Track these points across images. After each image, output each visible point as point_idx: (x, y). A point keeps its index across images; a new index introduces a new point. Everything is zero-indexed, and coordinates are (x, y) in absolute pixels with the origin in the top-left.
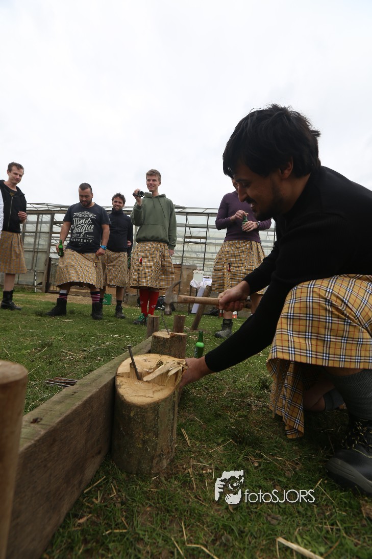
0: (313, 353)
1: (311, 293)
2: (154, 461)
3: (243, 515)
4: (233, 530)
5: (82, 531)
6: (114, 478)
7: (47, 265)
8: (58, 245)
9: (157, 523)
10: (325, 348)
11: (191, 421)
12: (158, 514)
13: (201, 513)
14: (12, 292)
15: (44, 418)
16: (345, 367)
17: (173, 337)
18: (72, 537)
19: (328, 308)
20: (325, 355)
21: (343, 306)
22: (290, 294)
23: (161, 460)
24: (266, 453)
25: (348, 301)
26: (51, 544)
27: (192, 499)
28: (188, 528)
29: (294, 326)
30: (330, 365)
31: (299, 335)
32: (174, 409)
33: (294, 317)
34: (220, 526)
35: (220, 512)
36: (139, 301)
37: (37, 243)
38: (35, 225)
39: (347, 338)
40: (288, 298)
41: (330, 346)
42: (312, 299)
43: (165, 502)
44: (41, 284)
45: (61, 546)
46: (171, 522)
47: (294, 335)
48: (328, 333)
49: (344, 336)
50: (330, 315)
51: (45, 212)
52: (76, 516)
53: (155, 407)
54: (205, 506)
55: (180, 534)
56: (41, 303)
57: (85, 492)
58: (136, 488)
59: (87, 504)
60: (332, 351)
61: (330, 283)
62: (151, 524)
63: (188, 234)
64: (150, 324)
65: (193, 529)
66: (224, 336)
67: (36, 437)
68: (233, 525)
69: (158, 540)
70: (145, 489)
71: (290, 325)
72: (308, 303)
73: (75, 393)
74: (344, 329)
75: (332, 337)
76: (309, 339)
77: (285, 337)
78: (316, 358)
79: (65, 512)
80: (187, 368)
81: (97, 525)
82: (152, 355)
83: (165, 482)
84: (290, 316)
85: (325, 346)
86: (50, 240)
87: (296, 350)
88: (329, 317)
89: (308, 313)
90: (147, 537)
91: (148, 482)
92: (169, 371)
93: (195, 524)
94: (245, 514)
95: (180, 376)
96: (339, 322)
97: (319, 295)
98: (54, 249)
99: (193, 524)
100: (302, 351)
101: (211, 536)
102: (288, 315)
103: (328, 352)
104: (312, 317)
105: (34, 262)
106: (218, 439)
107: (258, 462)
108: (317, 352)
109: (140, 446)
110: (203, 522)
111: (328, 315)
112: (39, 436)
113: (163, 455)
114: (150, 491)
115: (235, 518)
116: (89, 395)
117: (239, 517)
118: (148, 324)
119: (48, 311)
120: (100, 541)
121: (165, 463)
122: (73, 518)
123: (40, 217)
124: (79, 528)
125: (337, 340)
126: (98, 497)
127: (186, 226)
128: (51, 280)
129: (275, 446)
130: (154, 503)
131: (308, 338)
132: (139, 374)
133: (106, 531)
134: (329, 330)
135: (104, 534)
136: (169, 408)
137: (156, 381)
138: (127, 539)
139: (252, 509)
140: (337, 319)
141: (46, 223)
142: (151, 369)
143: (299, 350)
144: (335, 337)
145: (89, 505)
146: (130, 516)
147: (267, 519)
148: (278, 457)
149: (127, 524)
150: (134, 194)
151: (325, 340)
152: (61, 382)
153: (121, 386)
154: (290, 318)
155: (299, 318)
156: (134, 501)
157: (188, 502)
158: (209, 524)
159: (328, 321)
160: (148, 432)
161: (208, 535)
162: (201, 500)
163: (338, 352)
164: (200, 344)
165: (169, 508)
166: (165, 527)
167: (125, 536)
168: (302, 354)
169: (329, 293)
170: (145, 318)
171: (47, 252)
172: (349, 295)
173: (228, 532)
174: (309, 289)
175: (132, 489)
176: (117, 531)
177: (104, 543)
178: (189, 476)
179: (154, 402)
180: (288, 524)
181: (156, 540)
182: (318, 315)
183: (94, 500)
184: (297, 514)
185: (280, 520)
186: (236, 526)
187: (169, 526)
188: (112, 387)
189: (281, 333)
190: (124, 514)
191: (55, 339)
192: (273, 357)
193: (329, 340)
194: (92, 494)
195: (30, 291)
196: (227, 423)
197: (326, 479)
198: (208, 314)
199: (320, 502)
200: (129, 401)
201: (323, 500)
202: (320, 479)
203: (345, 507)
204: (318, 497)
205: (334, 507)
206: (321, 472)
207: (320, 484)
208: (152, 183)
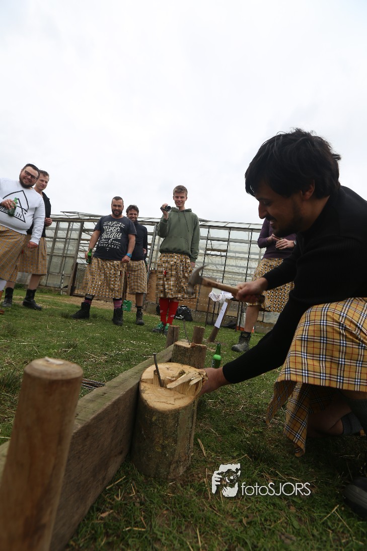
0: (327, 375)
1: (325, 317)
2: (171, 466)
3: (256, 530)
4: (246, 543)
5: (105, 524)
6: (133, 479)
7: (74, 270)
8: (87, 253)
9: (173, 527)
10: (339, 371)
11: (207, 432)
12: (174, 518)
13: (215, 522)
14: (35, 291)
15: (80, 414)
16: (360, 390)
17: (192, 347)
18: (96, 529)
19: (342, 332)
20: (339, 378)
21: (357, 331)
22: (304, 316)
23: (178, 466)
24: (281, 472)
25: (362, 326)
27: (207, 508)
28: (203, 536)
29: (308, 348)
30: (344, 388)
31: (313, 357)
32: (193, 418)
33: (309, 340)
34: (234, 539)
35: (234, 525)
36: (158, 309)
37: (66, 248)
38: (66, 232)
39: (362, 361)
40: (303, 320)
41: (344, 369)
42: (326, 323)
43: (181, 507)
44: (66, 287)
45: (86, 536)
46: (187, 527)
47: (308, 357)
48: (342, 356)
49: (359, 360)
50: (344, 339)
51: (75, 220)
52: (98, 510)
53: (175, 414)
54: (219, 516)
55: (195, 540)
56: (66, 305)
57: (107, 488)
58: (154, 491)
59: (108, 500)
60: (346, 374)
61: (344, 308)
62: (168, 526)
63: (209, 247)
65: (208, 537)
66: (241, 350)
68: (247, 539)
69: (174, 542)
70: (162, 493)
71: (304, 346)
72: (322, 326)
73: (105, 393)
74: (359, 353)
75: (346, 360)
76: (324, 362)
77: (299, 360)
78: (330, 380)
79: (90, 504)
80: (207, 378)
81: (118, 521)
82: (174, 365)
83: (182, 489)
84: (305, 338)
85: (339, 368)
86: (79, 246)
87: (309, 372)
88: (343, 340)
89: (322, 336)
90: (164, 538)
91: (165, 487)
92: (190, 381)
93: (210, 532)
94: (258, 529)
95: (200, 386)
96: (354, 346)
97: (333, 319)
98: (82, 255)
99: (208, 532)
100: (315, 373)
101: (225, 546)
102: (302, 337)
103: (342, 375)
104: (326, 340)
105: (62, 266)
106: (233, 452)
107: (273, 480)
108: (331, 374)
109: (160, 450)
110: (218, 532)
111: (342, 339)
113: (180, 462)
114: (167, 495)
115: (249, 533)
116: (117, 397)
117: (252, 531)
119: (72, 314)
120: (121, 536)
121: (181, 470)
122: (96, 512)
123: (71, 225)
124: (103, 522)
125: (351, 364)
126: (118, 495)
127: (208, 239)
128: (77, 284)
129: (291, 466)
130: (170, 507)
131: (322, 360)
132: (162, 381)
133: (126, 527)
134: (344, 353)
135: (124, 530)
136: (189, 416)
137: (177, 390)
138: (146, 537)
139: (266, 526)
140: (351, 343)
141: (75, 230)
142: (174, 377)
143: (313, 373)
144: (349, 361)
145: (111, 501)
146: (149, 516)
147: (281, 538)
148: (293, 477)
149: (146, 523)
150: (161, 208)
151: (339, 363)
152: (85, 383)
153: (144, 391)
154: (304, 340)
155: (313, 340)
156: (152, 502)
157: (203, 510)
158: (223, 534)
159: (342, 344)
160: (167, 438)
161: (222, 545)
162: (215, 510)
163: (353, 375)
164: (217, 357)
165: (185, 514)
166: (180, 531)
167: (143, 535)
168: (315, 376)
169: (342, 318)
170: (164, 327)
171: (75, 257)
172: (363, 320)
173: (241, 545)
174: (323, 312)
175: (150, 491)
176: (136, 529)
177: (124, 538)
178: (204, 486)
179: (175, 409)
180: (302, 546)
181: (172, 542)
182: (332, 339)
183: (115, 497)
184: (311, 537)
185: (294, 541)
186: (250, 540)
187: (185, 530)
188: (137, 392)
189: (294, 355)
190: (143, 513)
191: (79, 341)
192: (286, 379)
193: (343, 363)
194: (113, 491)
195: (57, 293)
196: (242, 438)
197: (343, 506)
198: (225, 327)
199: (336, 529)
200: (152, 406)
201: (339, 526)
202: (336, 505)
203: (362, 537)
204: (334, 523)
205: (351, 535)
206: (337, 498)
207: (337, 510)
208: (180, 199)
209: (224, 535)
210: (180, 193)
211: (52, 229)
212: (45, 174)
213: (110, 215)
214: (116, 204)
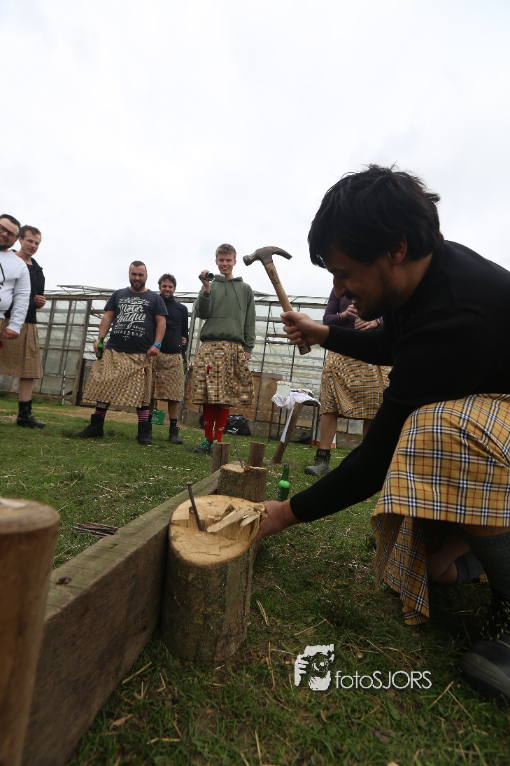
0: (442, 505)
1: (439, 420)
2: (218, 644)
3: (340, 727)
4: (326, 747)
5: (119, 737)
6: (163, 666)
7: (80, 369)
8: (96, 344)
9: (220, 731)
10: (460, 497)
11: (270, 590)
12: (223, 719)
13: (281, 720)
14: (30, 403)
15: (73, 578)
16: (488, 524)
17: (246, 472)
18: (105, 745)
19: (463, 441)
20: (459, 507)
21: (484, 439)
22: (408, 421)
23: (228, 643)
24: (374, 641)
25: (491, 432)
26: (77, 752)
27: (269, 700)
28: (264, 742)
29: (416, 466)
30: (467, 522)
31: (423, 479)
32: (247, 573)
33: (416, 454)
34: (309, 742)
35: (308, 721)
36: (202, 420)
37: (68, 339)
38: (66, 315)
39: (491, 483)
40: (407, 426)
41: (466, 495)
42: (441, 429)
43: (233, 702)
44: (70, 393)
45: (90, 757)
46: (241, 731)
47: (416, 480)
48: (463, 476)
49: (487, 481)
50: (467, 452)
51: (79, 298)
52: (110, 715)
53: (222, 569)
54: (287, 711)
55: (252, 749)
56: (70, 419)
58: (193, 680)
59: (126, 700)
60: (469, 502)
61: (466, 407)
62: (213, 732)
63: (271, 331)
64: (216, 453)
65: (271, 743)
66: (317, 472)
67: (64, 603)
68: (326, 741)
69: (222, 756)
70: (206, 682)
71: (410, 464)
72: (435, 434)
73: (115, 545)
74: (487, 471)
75: (469, 482)
76: (438, 486)
77: (403, 483)
78: (447, 511)
79: (97, 709)
80: (266, 516)
81: (139, 730)
82: (220, 498)
83: (234, 675)
84: (410, 452)
85: (460, 494)
86: (85, 335)
87: (418, 501)
88: (465, 454)
89: (436, 448)
90: (207, 750)
91: (210, 673)
92: (242, 520)
93: (273, 736)
94: (343, 726)
95: (257, 527)
97: (451, 423)
98: (90, 347)
99: (271, 736)
100: (426, 502)
101: (295, 755)
102: (407, 451)
103: (463, 504)
104: (441, 455)
105: (62, 364)
106: (307, 616)
107: (362, 652)
108: (447, 503)
109: (201, 622)
110: (285, 734)
111: (463, 452)
112: (67, 603)
113: (230, 636)
114: (212, 685)
115: (329, 731)
116: (134, 549)
117: (334, 729)
118: (214, 453)
119: (79, 431)
120: (143, 752)
121: (233, 648)
122: (106, 718)
123: (73, 305)
124: (115, 733)
125: (476, 487)
126: (141, 690)
127: (268, 320)
129: (387, 631)
130: (217, 703)
131: (436, 483)
132: (201, 522)
133: (152, 739)
134: (466, 472)
135: (148, 743)
136: (241, 571)
137: (224, 534)
138: (180, 752)
139: (354, 720)
140: (476, 458)
141: (80, 312)
142: (218, 516)
143: (423, 502)
144: (473, 483)
145: (129, 701)
146: (184, 721)
147: (374, 734)
148: (390, 646)
149: (180, 730)
150: (200, 277)
151: (459, 487)
152: (94, 529)
153: (175, 538)
154: (410, 455)
155: (422, 455)
156: (190, 698)
157: (264, 704)
158: (293, 736)
159: (463, 460)
160: (211, 603)
161: (291, 753)
162: (281, 703)
163: (478, 503)
164: (284, 483)
165: (238, 712)
166: (232, 737)
167: (176, 748)
168: (426, 506)
169: (464, 421)
170: (210, 445)
171: (81, 351)
172: (492, 424)
173: (319, 750)
174: (436, 414)
175: (187, 681)
176: (167, 740)
177: (148, 755)
178: (266, 668)
179: (222, 562)
180: (403, 744)
181: (219, 756)
182: (449, 452)
183: (136, 694)
184: (417, 731)
185: (393, 737)
186: (331, 742)
187: (237, 736)
188: (165, 539)
189: (397, 476)
190: (176, 715)
191: (87, 469)
192: (386, 511)
193: (465, 486)
194: (133, 686)
195: (56, 402)
196: (320, 595)
197: (459, 683)
198: (296, 442)
199: (451, 715)
200: (187, 559)
201: (455, 711)
202: (450, 682)
203: (486, 724)
204: (448, 708)
205: (470, 724)
206: (451, 672)
207: (450, 689)
208: (225, 263)
209: (295, 738)
210: (226, 253)
211: (45, 311)
212: (35, 231)
213: (128, 288)
214: (136, 271)
